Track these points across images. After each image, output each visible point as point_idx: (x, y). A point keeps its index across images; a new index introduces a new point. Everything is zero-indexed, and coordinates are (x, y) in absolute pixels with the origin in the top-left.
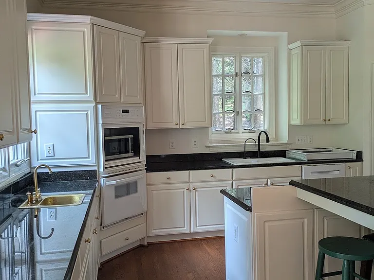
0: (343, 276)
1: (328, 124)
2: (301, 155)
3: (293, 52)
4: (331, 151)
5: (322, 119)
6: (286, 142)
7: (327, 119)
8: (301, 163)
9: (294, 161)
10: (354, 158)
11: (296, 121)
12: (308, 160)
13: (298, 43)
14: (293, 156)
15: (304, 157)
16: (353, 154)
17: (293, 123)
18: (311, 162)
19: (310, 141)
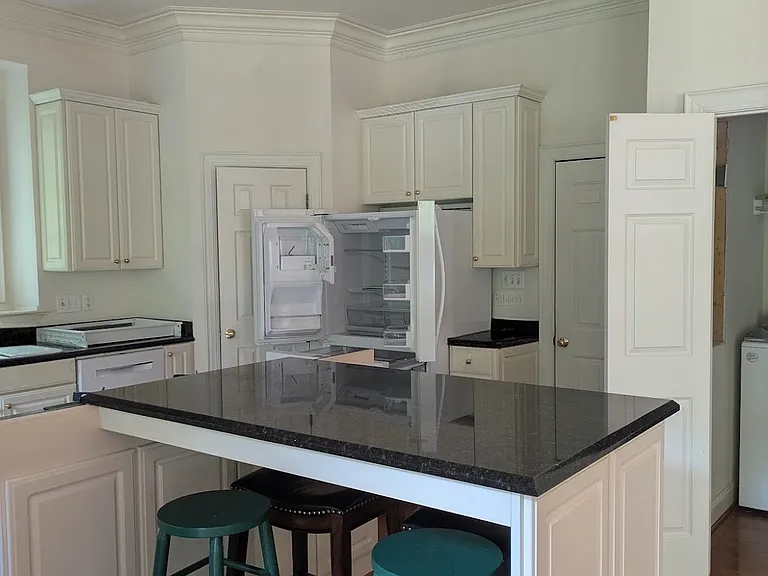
0: (211, 569)
1: (125, 269)
2: (71, 336)
3: (42, 112)
4: (130, 324)
5: (112, 260)
6: (35, 309)
7: (122, 259)
8: (74, 354)
9: (58, 351)
10: (178, 334)
11: (57, 262)
12: (89, 346)
13: (55, 94)
14: (53, 340)
15: (81, 341)
16: (176, 327)
17: (48, 266)
18: (95, 350)
19: (89, 305)
